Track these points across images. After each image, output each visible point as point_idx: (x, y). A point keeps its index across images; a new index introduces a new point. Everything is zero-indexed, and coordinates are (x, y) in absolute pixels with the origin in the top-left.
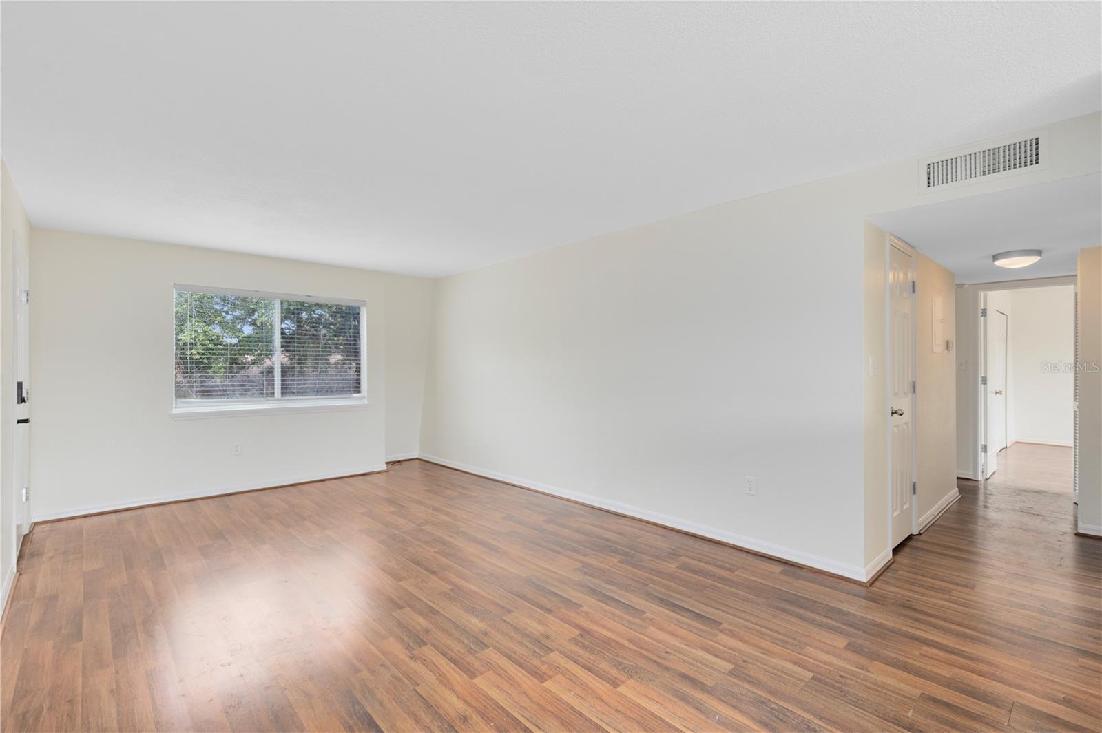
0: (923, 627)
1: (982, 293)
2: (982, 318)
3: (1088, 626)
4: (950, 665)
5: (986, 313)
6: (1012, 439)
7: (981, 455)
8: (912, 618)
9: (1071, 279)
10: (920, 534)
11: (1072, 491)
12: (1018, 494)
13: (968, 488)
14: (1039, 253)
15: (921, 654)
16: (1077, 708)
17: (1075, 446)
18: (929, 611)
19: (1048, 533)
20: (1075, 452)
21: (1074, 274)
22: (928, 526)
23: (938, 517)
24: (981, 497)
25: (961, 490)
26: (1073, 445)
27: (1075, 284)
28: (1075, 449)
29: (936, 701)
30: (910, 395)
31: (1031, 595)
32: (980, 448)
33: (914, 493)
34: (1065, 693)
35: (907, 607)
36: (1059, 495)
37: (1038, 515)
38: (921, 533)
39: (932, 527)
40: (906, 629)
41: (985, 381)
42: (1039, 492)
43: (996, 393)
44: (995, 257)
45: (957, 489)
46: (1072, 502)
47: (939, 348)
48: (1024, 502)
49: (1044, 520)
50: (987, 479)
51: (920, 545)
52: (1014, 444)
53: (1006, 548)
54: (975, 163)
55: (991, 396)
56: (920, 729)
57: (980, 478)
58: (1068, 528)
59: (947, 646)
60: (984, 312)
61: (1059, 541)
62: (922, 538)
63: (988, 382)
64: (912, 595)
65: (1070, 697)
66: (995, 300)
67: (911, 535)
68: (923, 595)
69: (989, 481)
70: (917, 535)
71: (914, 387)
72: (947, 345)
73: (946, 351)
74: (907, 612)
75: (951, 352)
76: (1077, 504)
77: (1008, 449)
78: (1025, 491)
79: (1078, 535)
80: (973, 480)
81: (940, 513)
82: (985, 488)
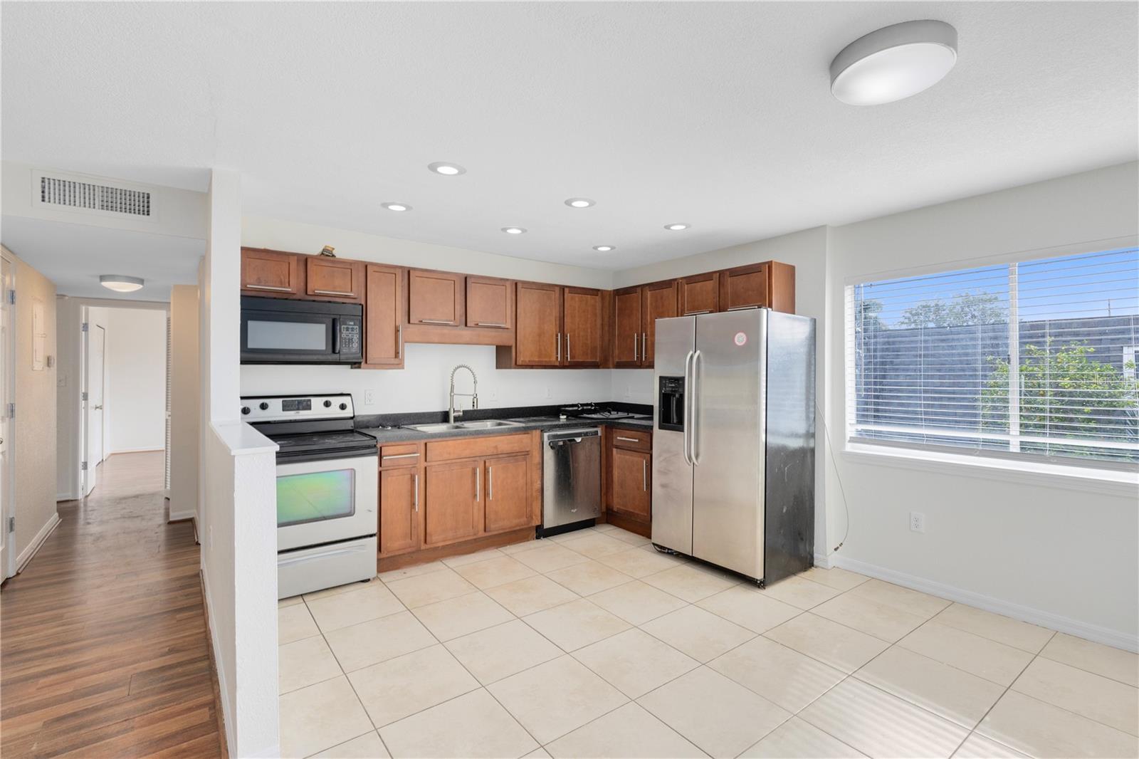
0: (36, 663)
1: (84, 307)
2: (83, 333)
3: (183, 589)
4: (70, 680)
5: (87, 328)
6: (108, 451)
7: (82, 473)
8: (20, 662)
9: (165, 305)
10: (18, 574)
11: (163, 488)
12: (118, 503)
13: (68, 510)
14: (141, 281)
15: (38, 689)
16: (178, 651)
17: (166, 449)
18: (41, 645)
19: (146, 530)
20: (166, 454)
21: (168, 301)
22: (27, 562)
23: (38, 549)
24: (82, 515)
25: (62, 513)
26: (164, 449)
27: (169, 310)
28: (166, 451)
29: (60, 719)
30: (7, 419)
31: (138, 586)
32: (80, 466)
33: (12, 529)
34: (167, 647)
35: (14, 654)
36: (153, 495)
37: (137, 517)
38: (20, 572)
39: (32, 562)
40: (16, 675)
41: (86, 397)
42: (137, 496)
43: (97, 408)
44: (102, 278)
45: (57, 514)
46: (163, 498)
47: (39, 364)
48: (124, 509)
49: (143, 519)
50: (87, 497)
51: (17, 586)
52: (109, 457)
53: (112, 555)
54: (94, 195)
55: (92, 412)
56: (47, 752)
57: (81, 496)
58: (160, 520)
59: (66, 666)
60: (86, 327)
61: (156, 533)
62: (20, 577)
63: (89, 397)
64: (16, 639)
65: (173, 647)
66: (96, 315)
67: (7, 579)
68: (32, 633)
69: (89, 498)
70: (14, 577)
71: (12, 411)
72: (49, 362)
73: (47, 368)
74: (17, 658)
75: (52, 368)
76: (169, 499)
77: (104, 463)
78: (125, 498)
79: (170, 523)
80: (72, 501)
81: (40, 543)
82: (85, 505)
